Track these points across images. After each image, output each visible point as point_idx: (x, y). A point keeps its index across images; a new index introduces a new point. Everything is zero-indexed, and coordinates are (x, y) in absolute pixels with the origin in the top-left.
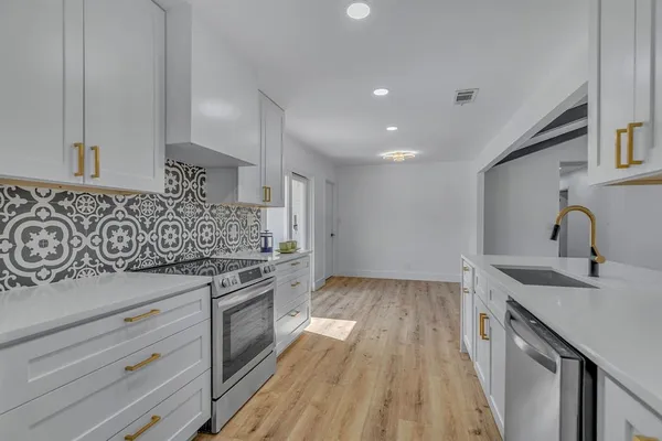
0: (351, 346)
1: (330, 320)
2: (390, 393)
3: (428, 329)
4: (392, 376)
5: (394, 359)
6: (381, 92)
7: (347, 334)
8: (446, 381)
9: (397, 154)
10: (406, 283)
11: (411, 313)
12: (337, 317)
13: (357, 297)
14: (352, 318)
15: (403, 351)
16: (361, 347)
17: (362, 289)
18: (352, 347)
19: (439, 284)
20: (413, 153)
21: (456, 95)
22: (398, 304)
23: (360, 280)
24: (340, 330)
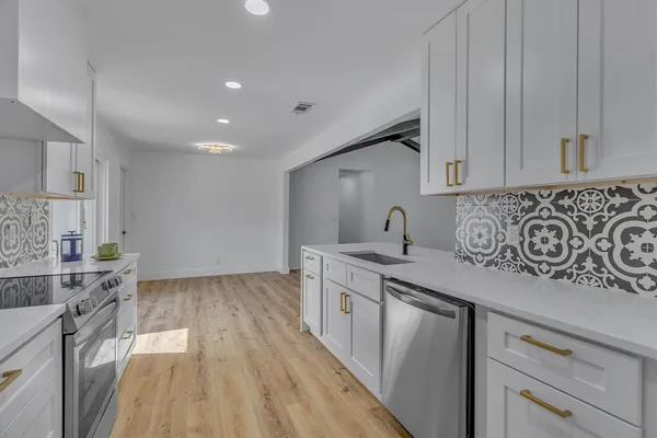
0: (198, 356)
1: (154, 335)
2: (264, 386)
3: (265, 319)
4: (257, 372)
5: (249, 354)
6: (233, 85)
7: (185, 344)
8: (304, 359)
9: (215, 147)
10: (219, 279)
11: (240, 307)
12: (160, 329)
13: (173, 302)
14: (180, 326)
15: (254, 344)
16: (210, 353)
17: (172, 292)
18: (200, 357)
19: (250, 276)
20: (230, 147)
21: (296, 105)
22: (222, 301)
23: (165, 282)
24: (174, 341)
